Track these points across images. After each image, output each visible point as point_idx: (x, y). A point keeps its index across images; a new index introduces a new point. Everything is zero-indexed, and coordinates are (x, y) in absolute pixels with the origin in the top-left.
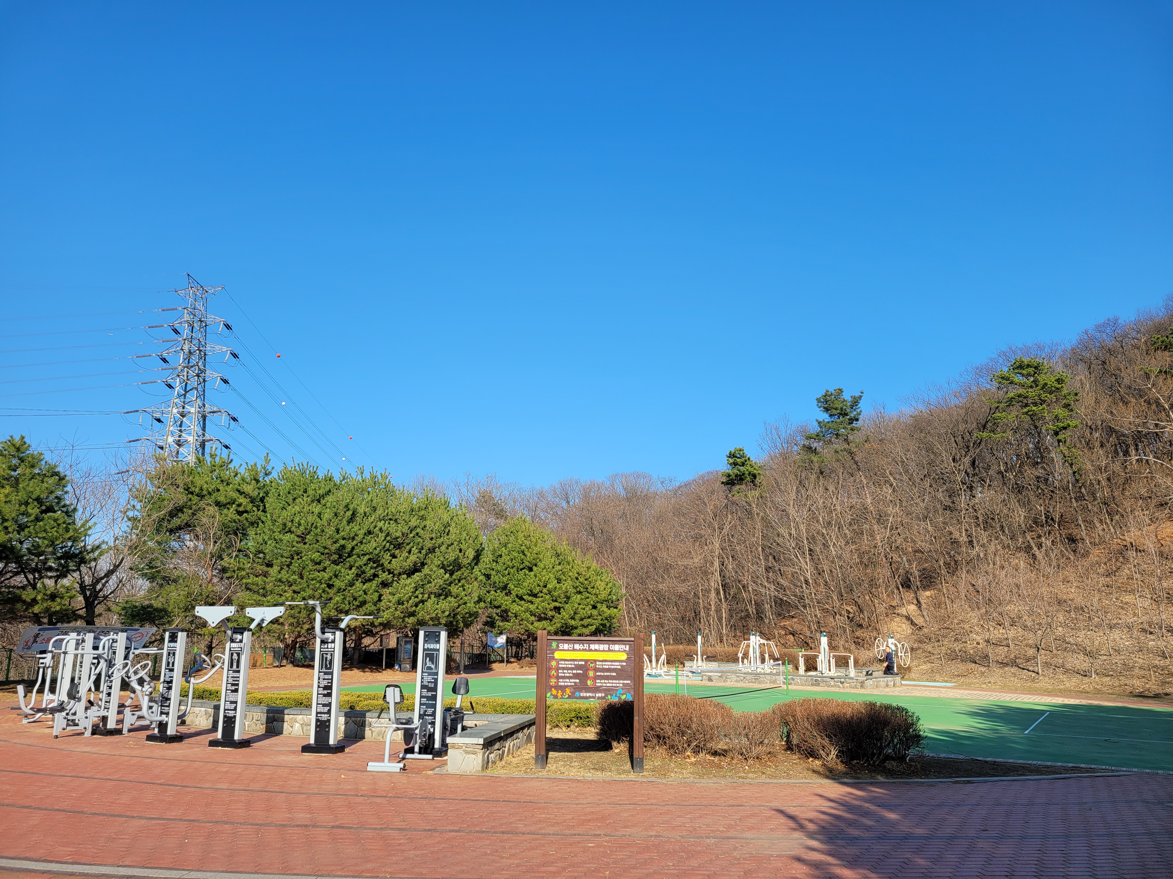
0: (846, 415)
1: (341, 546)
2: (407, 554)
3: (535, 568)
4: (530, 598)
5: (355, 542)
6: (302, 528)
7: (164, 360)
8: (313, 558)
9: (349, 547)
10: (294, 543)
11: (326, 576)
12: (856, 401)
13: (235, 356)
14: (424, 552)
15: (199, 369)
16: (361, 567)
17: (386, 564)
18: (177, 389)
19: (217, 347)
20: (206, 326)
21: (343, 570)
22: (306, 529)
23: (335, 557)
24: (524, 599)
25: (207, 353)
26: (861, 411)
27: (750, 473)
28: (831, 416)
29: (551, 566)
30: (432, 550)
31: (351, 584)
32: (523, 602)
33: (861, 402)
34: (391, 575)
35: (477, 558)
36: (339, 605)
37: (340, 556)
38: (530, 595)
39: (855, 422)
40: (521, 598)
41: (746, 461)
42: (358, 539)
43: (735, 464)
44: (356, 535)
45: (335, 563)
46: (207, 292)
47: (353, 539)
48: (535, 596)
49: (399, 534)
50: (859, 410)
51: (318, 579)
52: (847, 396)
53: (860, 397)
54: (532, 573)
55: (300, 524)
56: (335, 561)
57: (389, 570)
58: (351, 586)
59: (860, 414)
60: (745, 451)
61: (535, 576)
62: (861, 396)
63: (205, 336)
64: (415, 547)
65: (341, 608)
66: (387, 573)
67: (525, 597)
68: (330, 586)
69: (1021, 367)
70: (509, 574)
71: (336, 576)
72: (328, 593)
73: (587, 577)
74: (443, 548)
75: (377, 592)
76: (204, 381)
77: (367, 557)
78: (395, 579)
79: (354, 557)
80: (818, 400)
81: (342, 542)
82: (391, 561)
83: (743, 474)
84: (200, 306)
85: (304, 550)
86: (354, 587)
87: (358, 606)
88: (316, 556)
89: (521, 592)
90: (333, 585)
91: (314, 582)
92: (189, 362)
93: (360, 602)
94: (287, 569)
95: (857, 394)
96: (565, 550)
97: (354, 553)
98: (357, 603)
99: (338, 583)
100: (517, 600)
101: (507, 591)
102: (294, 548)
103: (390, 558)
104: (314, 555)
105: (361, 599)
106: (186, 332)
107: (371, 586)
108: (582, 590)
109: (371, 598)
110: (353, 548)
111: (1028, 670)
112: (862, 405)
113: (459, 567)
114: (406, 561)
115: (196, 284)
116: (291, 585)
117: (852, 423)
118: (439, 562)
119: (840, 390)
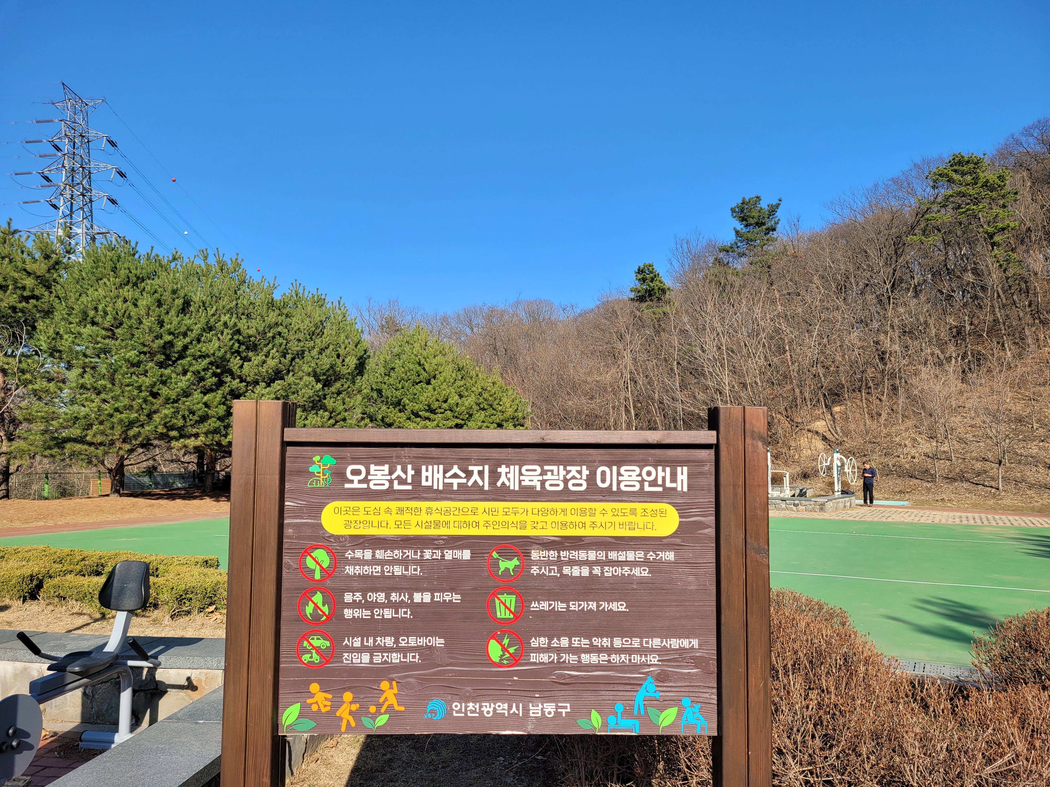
0: (763, 224)
1: (166, 343)
2: (264, 357)
3: (433, 381)
4: (427, 414)
5: (188, 340)
6: (109, 318)
7: (47, 179)
8: (127, 357)
9: (179, 344)
10: (99, 339)
11: (147, 381)
12: (773, 210)
13: (122, 174)
14: (289, 357)
15: (84, 188)
16: (199, 373)
17: (235, 369)
18: (61, 208)
19: (102, 165)
20: (88, 142)
21: (174, 375)
22: (115, 319)
23: (161, 357)
24: (420, 416)
25: (92, 171)
26: (779, 220)
27: (659, 289)
28: (746, 226)
29: (452, 381)
30: (300, 354)
31: (186, 394)
32: (419, 419)
33: (778, 210)
34: (244, 384)
35: (361, 367)
36: (168, 420)
37: (168, 357)
38: (426, 411)
39: (771, 232)
40: (417, 415)
41: (655, 276)
42: (192, 335)
43: (644, 280)
44: (188, 329)
45: (161, 365)
46: (87, 105)
47: (185, 335)
48: (433, 411)
49: (252, 332)
50: (776, 219)
51: (136, 385)
52: (764, 205)
53: (778, 206)
54: (430, 387)
55: (106, 313)
56: (161, 363)
57: (240, 377)
58: (187, 396)
59: (778, 223)
60: (654, 267)
61: (434, 390)
62: (779, 204)
63: (89, 152)
64: (275, 349)
65: (171, 423)
66: (238, 380)
67: (421, 413)
68: (155, 395)
69: (960, 163)
70: (403, 388)
71: (164, 383)
72: (152, 404)
73: (491, 393)
74: (315, 352)
75: (224, 404)
76: (91, 201)
77: (207, 360)
78: (250, 388)
79: (189, 359)
80: (733, 210)
81: (169, 338)
82: (243, 364)
83: (653, 290)
84: (79, 119)
85: (114, 348)
86: (190, 398)
87: (196, 421)
88: (132, 354)
89: (417, 407)
90: (158, 394)
91: (130, 388)
92: (73, 181)
93: (200, 417)
94: (92, 372)
95: (775, 202)
96: (467, 364)
97: (188, 353)
98: (196, 418)
99: (164, 391)
100: (413, 417)
101: (401, 407)
102: (100, 345)
103: (241, 362)
104: (129, 354)
105: (200, 413)
106: (66, 147)
107: (215, 397)
108: (486, 407)
109: (216, 412)
110: (185, 348)
111: (983, 485)
112: (780, 213)
113: (338, 377)
114: (262, 366)
115: (73, 95)
116: (98, 394)
117: (768, 233)
118: (310, 370)
119: (758, 197)
